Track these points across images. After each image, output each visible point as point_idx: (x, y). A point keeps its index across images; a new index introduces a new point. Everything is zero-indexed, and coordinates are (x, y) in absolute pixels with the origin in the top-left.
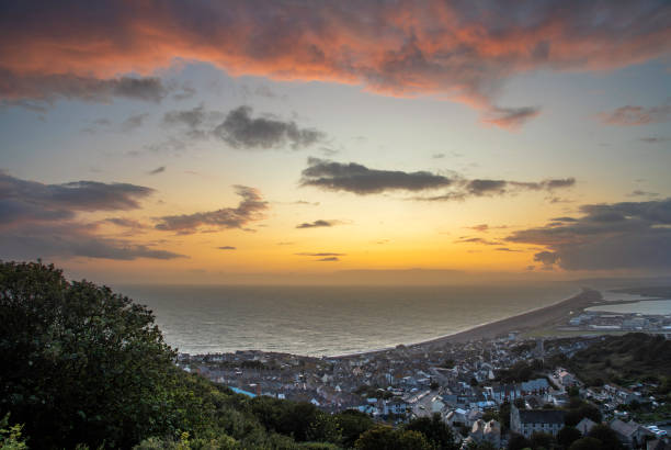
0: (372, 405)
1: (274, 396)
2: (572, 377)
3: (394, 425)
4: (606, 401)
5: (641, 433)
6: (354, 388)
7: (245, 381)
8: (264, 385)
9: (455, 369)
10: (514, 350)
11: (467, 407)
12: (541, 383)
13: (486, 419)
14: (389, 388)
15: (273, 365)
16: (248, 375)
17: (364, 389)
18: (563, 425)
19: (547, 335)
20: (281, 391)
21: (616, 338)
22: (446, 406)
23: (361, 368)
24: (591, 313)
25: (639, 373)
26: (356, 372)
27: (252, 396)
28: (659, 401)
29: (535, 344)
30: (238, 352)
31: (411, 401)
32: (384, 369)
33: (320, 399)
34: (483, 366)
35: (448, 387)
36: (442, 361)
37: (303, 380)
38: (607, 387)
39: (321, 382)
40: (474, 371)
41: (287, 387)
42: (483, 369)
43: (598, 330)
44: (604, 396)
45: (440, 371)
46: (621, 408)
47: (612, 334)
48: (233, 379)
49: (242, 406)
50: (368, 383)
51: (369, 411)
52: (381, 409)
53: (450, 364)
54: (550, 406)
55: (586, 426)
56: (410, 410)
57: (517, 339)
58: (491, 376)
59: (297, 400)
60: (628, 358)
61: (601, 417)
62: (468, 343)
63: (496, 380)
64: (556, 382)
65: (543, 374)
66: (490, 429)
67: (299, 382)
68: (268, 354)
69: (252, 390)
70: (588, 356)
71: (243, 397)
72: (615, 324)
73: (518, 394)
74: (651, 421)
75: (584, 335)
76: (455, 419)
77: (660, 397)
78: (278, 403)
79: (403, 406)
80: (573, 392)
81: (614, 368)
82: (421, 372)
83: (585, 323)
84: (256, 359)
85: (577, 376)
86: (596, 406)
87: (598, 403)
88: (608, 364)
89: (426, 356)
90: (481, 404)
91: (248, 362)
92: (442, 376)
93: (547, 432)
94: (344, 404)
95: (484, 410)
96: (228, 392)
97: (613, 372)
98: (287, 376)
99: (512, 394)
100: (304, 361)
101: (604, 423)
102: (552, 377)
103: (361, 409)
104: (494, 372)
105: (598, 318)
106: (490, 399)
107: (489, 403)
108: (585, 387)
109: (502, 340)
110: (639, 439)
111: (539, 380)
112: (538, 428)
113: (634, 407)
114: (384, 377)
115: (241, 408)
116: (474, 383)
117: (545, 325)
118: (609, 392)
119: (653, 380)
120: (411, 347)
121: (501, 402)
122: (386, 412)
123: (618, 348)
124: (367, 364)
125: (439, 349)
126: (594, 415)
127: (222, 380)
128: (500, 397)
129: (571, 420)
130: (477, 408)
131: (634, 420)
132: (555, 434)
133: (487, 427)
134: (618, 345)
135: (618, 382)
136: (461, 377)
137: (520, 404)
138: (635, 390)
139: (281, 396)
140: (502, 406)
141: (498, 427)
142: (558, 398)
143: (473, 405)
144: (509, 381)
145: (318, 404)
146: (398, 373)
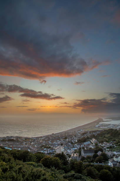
0: (45, 150)
1: (17, 149)
3: (51, 156)
5: (112, 154)
6: (40, 146)
7: (9, 145)
8: (14, 146)
9: (67, 140)
10: (82, 134)
11: (70, 150)
12: (89, 142)
13: (75, 153)
14: (50, 145)
15: (17, 140)
16: (10, 143)
17: (43, 146)
18: (94, 153)
19: (90, 130)
20: (19, 148)
21: (107, 130)
22: (65, 150)
23: (42, 140)
24: (100, 124)
25: (112, 139)
26: (41, 141)
27: (11, 149)
28: (116, 146)
29: (87, 132)
30: (7, 137)
31: (55, 149)
32: (48, 140)
33: (31, 149)
34: (74, 138)
35: (66, 144)
36: (64, 138)
37: (26, 144)
38: (104, 143)
39: (31, 144)
40: (72, 140)
41: (21, 146)
42: (75, 139)
43: (102, 128)
44: (104, 145)
45: (63, 140)
46: (108, 148)
47: (106, 129)
48: (5, 144)
49: (8, 152)
50: (44, 144)
51: (44, 152)
52: (48, 151)
53: (66, 138)
54: (91, 148)
55: (99, 153)
56: (55, 151)
57: (83, 131)
58: (76, 141)
59: (24, 150)
60: (109, 135)
61: (103, 150)
62: (71, 132)
63: (78, 142)
64: (92, 142)
65: (89, 140)
66: (76, 155)
67: (24, 145)
68: (16, 137)
69: (11, 148)
70: (100, 135)
71: (8, 150)
72: (106, 127)
73: (83, 146)
74: (114, 151)
75: (99, 130)
76: (67, 153)
78: (18, 151)
79: (53, 150)
80: (96, 145)
81: (106, 138)
82: (58, 141)
83: (99, 127)
84: (12, 138)
85: (97, 140)
86: (102, 148)
87: (102, 147)
88: (105, 137)
89: (60, 136)
90: (74, 149)
91: (10, 140)
92: (64, 142)
93: (90, 155)
94: (38, 150)
95: (75, 150)
96: (3, 148)
97: (106, 139)
98: (21, 143)
99: (82, 146)
100: (26, 139)
101: (104, 152)
102: (91, 141)
103: (42, 152)
104: (77, 140)
105: (102, 125)
106: (76, 147)
107: (76, 148)
108: (99, 143)
109: (79, 132)
110: (112, 156)
111: (88, 142)
112: (88, 155)
113: (111, 147)
114: (48, 142)
115: (7, 153)
116: (72, 143)
117: (90, 127)
118: (105, 144)
119: (115, 140)
120: (56, 134)
121: (79, 148)
122: (49, 152)
123: (107, 133)
124: (44, 139)
125: (63, 134)
127: (2, 145)
128: (78, 147)
129: (96, 152)
130: (73, 150)
131: (111, 151)
132: (92, 156)
133: (75, 155)
134: (107, 131)
135: (107, 141)
136: (69, 142)
137: (83, 148)
138: (111, 143)
139: (19, 149)
140: (79, 149)
141: (78, 155)
142: (93, 146)
143: (72, 149)
144: (81, 142)
145: (30, 151)
146: (52, 141)
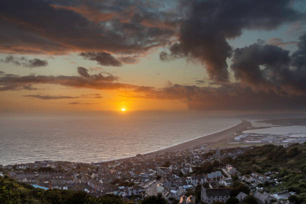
0: (122, 190)
1: (60, 188)
2: (235, 170)
3: (135, 201)
4: (252, 182)
5: (270, 199)
6: (111, 181)
7: (41, 180)
8: (53, 182)
9: (170, 168)
10: (204, 155)
11: (177, 189)
13: (188, 195)
14: (132, 180)
15: (60, 169)
16: (43, 176)
17: (117, 181)
18: (229, 197)
19: (222, 147)
20: (65, 185)
21: (259, 147)
22: (165, 189)
23: (115, 168)
24: (246, 134)
25: (270, 166)
26: (112, 171)
27: (46, 189)
28: (279, 181)
29: (215, 152)
30: (36, 162)
31: (145, 187)
32: (129, 169)
33: (90, 188)
34: (186, 164)
35: (167, 178)
36: (163, 163)
37: (79, 177)
38: (253, 174)
39: (90, 178)
40: (180, 168)
41: (69, 182)
42: (187, 167)
43: (249, 143)
44: (251, 179)
45: (162, 169)
46: (260, 185)
47: (257, 145)
48: (33, 179)
49: (40, 196)
50: (119, 177)
51: (120, 194)
52: (127, 192)
53: (167, 164)
54: (223, 186)
55: (242, 196)
56: (144, 192)
57: (205, 149)
58: (191, 170)
59: (76, 189)
60: (264, 158)
61: (249, 191)
62: (178, 152)
63: (193, 173)
64: (226, 172)
65: (219, 168)
66: (190, 201)
67: (75, 179)
68: (56, 162)
69: (46, 185)
70: (243, 158)
71: (40, 190)
72: (259, 140)
73: (206, 181)
74: (274, 192)
75: (242, 146)
76: (170, 196)
77: (280, 179)
78: (64, 192)
79: (140, 190)
80: (235, 178)
81: (257, 164)
82: (151, 170)
83: (242, 139)
84: (48, 166)
85: (237, 169)
86: (247, 185)
87: (248, 183)
88: (254, 162)
89: (154, 160)
90: (185, 187)
91: (44, 169)
92: (163, 172)
93: (221, 201)
94: (105, 191)
95: (187, 190)
96: (30, 187)
97: (257, 166)
98: (69, 176)
99: (202, 180)
100: (80, 166)
101: (251, 194)
102: (224, 170)
103: (115, 193)
104: (192, 168)
105: (249, 137)
106: (190, 183)
107: (189, 186)
108: (242, 175)
109: (197, 150)
110: (268, 202)
111: (217, 172)
112: (216, 199)
113: (266, 184)
114: (129, 173)
115: (38, 197)
116: (181, 175)
117: (221, 141)
118: (254, 177)
119: (276, 170)
120: (145, 155)
121: (196, 185)
122: (130, 194)
123: (259, 153)
124: (119, 166)
125: (161, 156)
126: (246, 190)
127: (25, 180)
128: (195, 182)
129: (234, 193)
130: (183, 189)
131: (267, 192)
132: (225, 201)
133: (188, 200)
134: (261, 151)
135: (259, 172)
136: (173, 172)
137: (206, 185)
138: (268, 175)
139: (65, 188)
140: (197, 188)
141: (194, 200)
142: (227, 181)
143: (180, 187)
144: (200, 173)
145: (88, 192)
146: (138, 171)
